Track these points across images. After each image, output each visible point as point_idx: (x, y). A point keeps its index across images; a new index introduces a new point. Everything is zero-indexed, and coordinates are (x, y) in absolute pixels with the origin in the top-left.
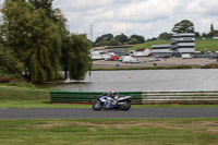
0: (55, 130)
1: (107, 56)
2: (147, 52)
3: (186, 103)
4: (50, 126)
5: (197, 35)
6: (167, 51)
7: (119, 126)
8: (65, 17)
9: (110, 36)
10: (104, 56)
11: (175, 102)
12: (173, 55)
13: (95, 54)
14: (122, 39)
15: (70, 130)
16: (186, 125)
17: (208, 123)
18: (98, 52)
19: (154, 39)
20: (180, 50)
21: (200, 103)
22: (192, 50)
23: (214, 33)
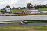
3: (8, 23)
5: (11, 9)
6: (4, 12)
11: (6, 23)
16: (8, 28)
17: (13, 27)
19: (1, 10)
20: (7, 12)
21: (11, 23)
22: (10, 12)
23: (14, 8)
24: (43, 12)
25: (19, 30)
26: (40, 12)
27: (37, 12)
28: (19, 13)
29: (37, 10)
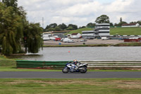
0: (19, 86)
1: (53, 38)
2: (79, 35)
3: (104, 69)
4: (16, 83)
5: (111, 25)
6: (92, 34)
7: (61, 83)
8: (26, 12)
9: (55, 25)
10: (51, 38)
12: (96, 38)
13: (45, 36)
14: (63, 27)
15: (29, 85)
17: (118, 82)
18: (47, 35)
19: (83, 27)
20: (100, 34)
21: (113, 68)
22: (108, 34)
23: (122, 23)
25: (136, 89)
28: (137, 38)
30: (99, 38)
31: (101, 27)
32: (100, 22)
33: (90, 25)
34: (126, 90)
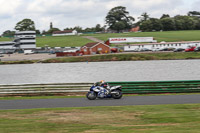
3: (28, 95)
5: (38, 32)
6: (10, 47)
11: (18, 95)
12: (16, 51)
17: (49, 113)
20: (23, 47)
21: (41, 94)
23: (53, 31)
24: (174, 46)
26: (163, 47)
27: (149, 47)
28: (74, 51)
29: (150, 39)
30: (21, 51)
31: (24, 36)
32: (21, 30)
33: (8, 34)
34: (60, 124)
